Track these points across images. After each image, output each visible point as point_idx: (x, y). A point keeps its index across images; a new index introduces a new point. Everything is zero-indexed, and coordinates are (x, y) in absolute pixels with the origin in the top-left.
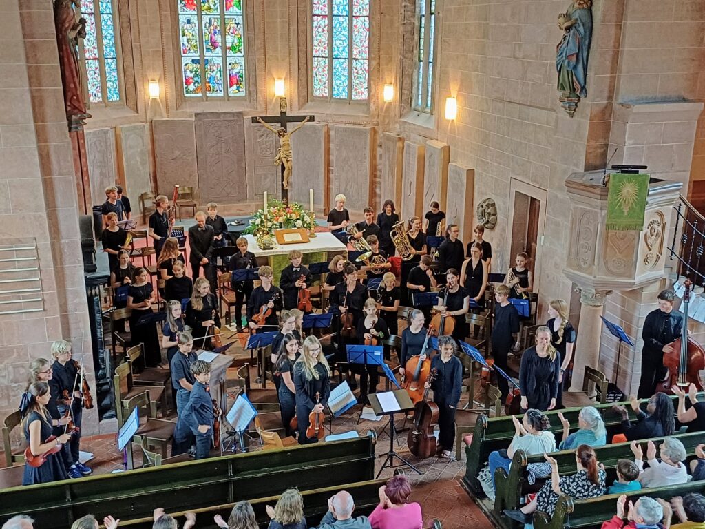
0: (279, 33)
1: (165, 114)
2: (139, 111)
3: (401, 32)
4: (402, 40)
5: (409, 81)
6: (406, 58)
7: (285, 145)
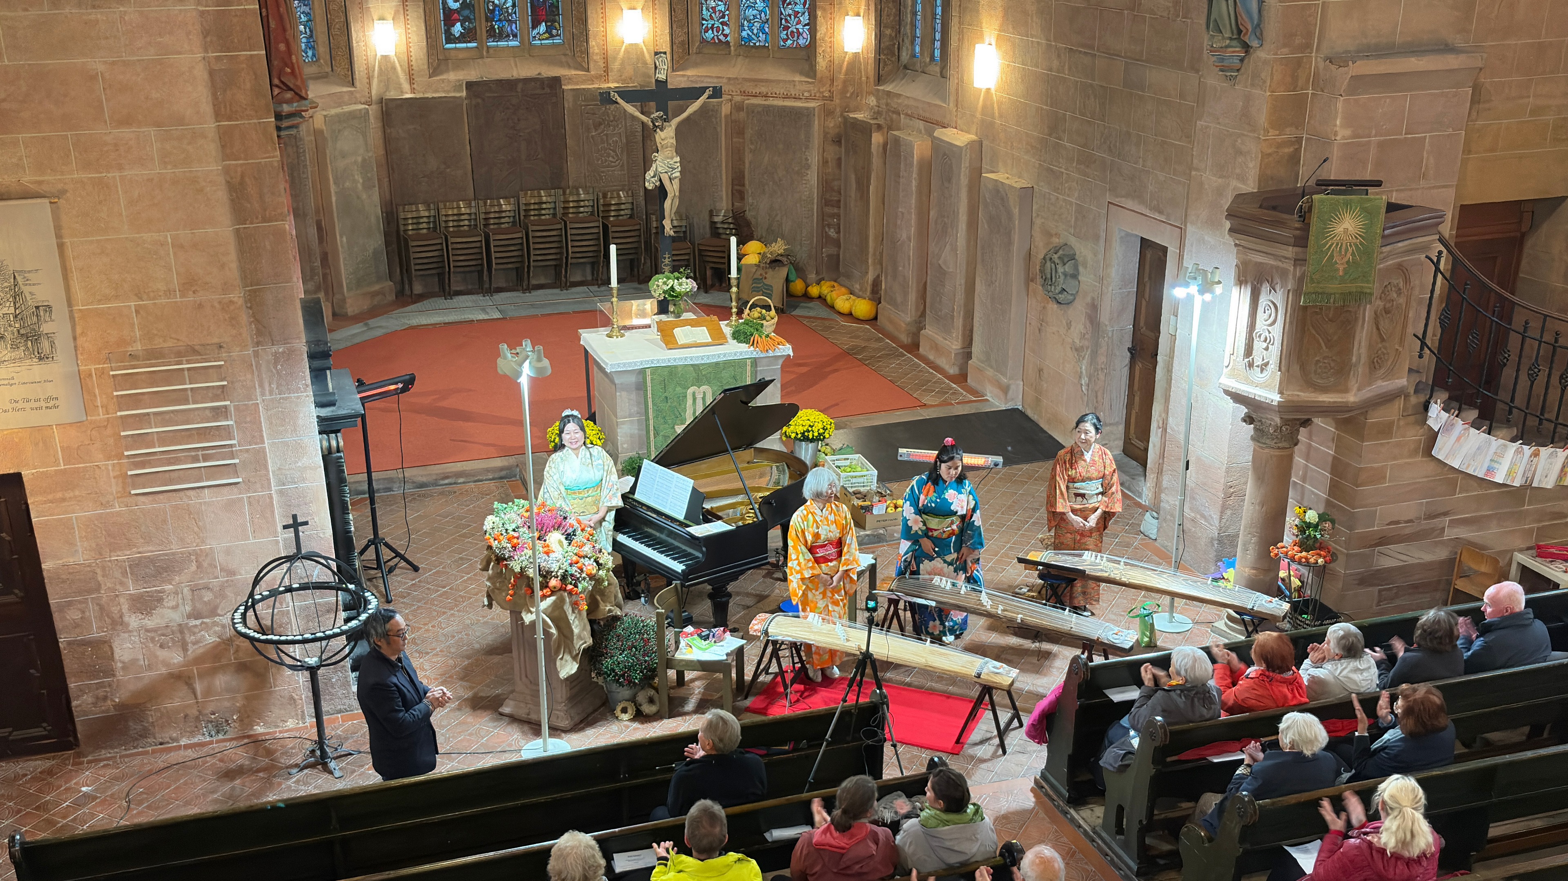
1: (406, 86)
2: (357, 83)
5: (894, 11)
7: (667, 147)
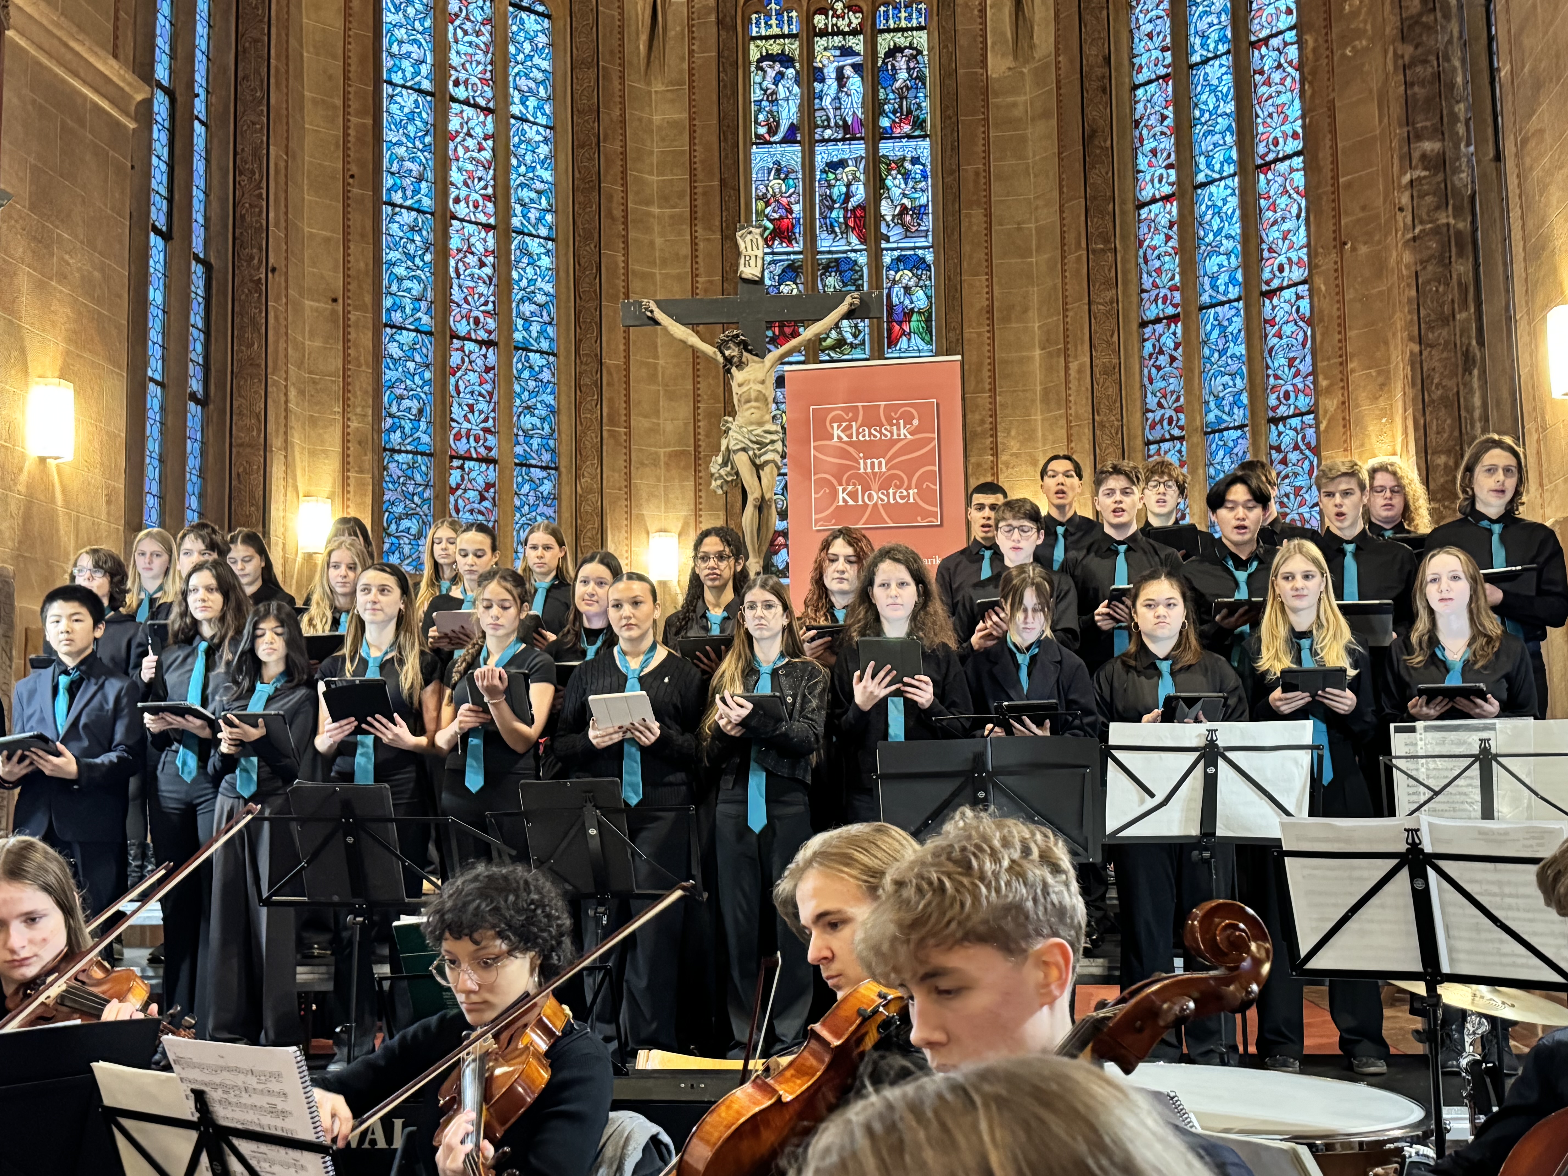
0: (1039, 388)
3: (1407, 267)
4: (1413, 293)
5: (1449, 421)
6: (1432, 346)
7: (748, 401)
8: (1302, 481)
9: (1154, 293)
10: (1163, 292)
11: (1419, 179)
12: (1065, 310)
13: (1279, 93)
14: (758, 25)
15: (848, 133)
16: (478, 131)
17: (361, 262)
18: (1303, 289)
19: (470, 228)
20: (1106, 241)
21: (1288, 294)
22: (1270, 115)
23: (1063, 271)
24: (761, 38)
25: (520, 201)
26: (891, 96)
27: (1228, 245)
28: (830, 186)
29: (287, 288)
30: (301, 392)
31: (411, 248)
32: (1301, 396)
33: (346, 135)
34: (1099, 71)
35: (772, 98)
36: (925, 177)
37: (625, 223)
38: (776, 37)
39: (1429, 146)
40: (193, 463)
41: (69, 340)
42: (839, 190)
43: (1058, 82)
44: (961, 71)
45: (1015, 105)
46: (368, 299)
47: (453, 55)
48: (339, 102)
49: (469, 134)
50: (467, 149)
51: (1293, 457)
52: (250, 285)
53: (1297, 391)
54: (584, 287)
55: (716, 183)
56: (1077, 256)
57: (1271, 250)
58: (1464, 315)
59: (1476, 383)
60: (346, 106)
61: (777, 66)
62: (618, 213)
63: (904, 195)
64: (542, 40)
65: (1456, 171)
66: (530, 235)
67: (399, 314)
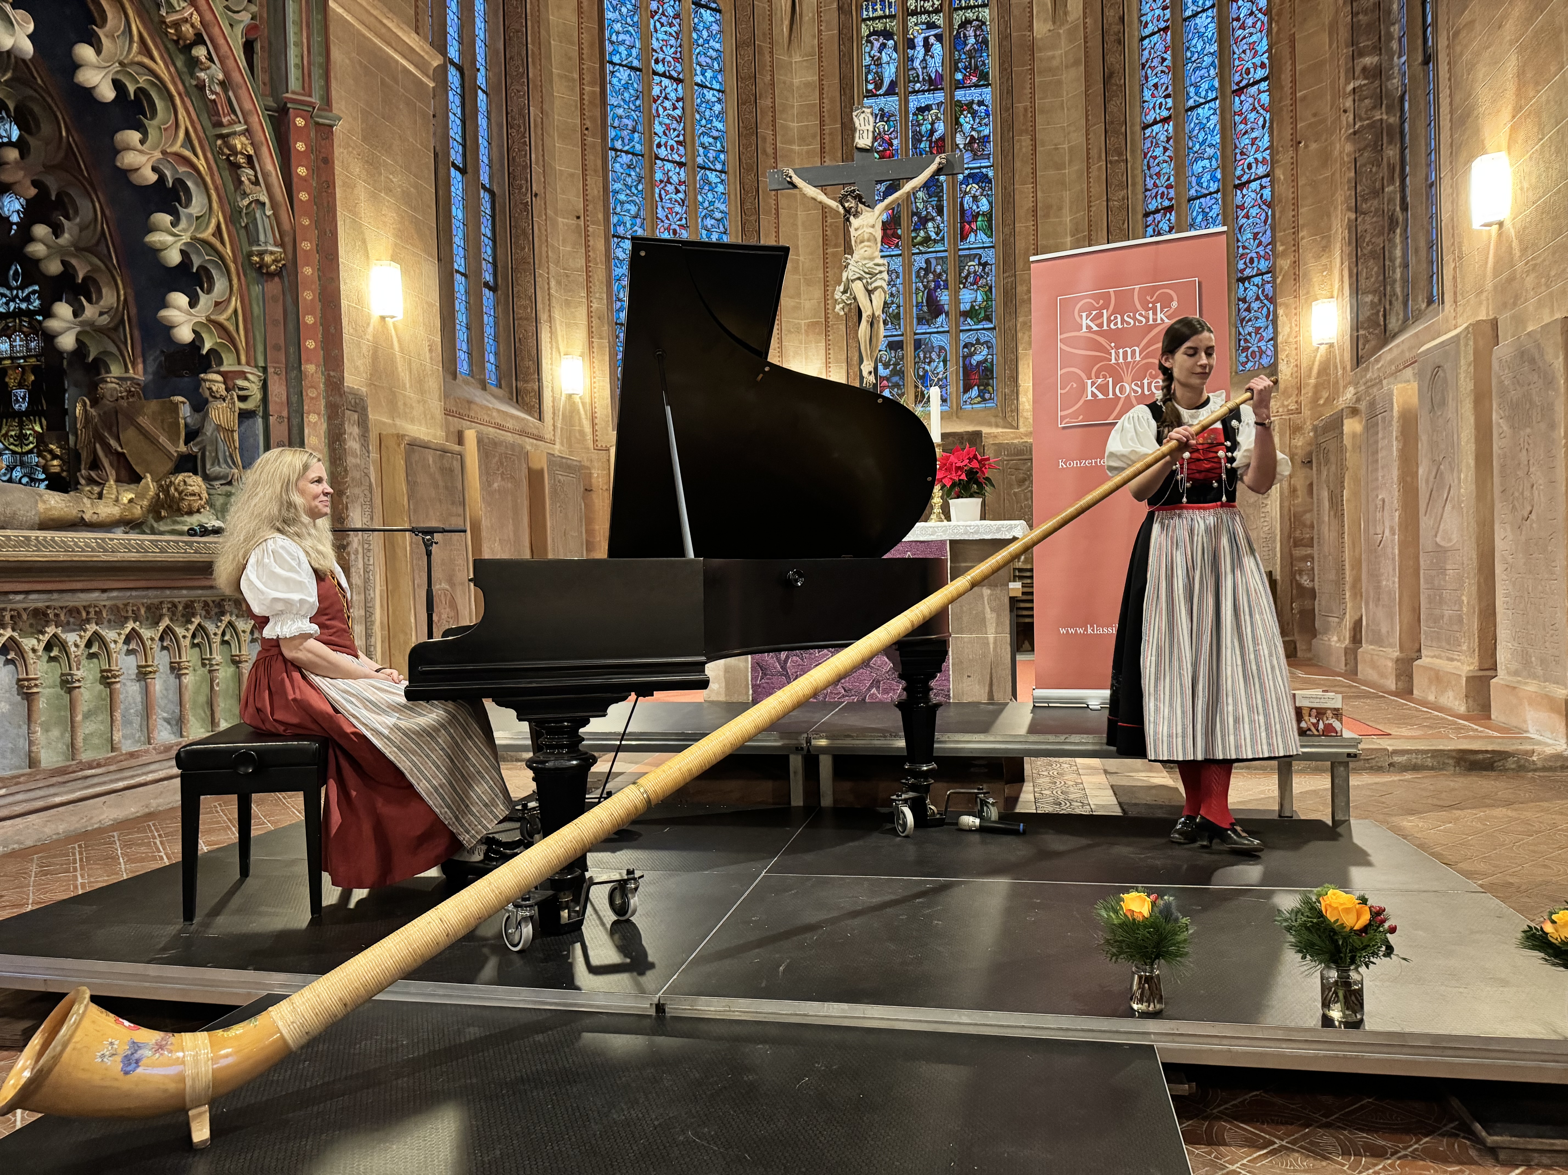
3: (1348, 155)
4: (1352, 174)
5: (1376, 269)
6: (1365, 214)
7: (862, 242)
8: (1261, 323)
9: (1154, 191)
10: (1161, 190)
11: (1360, 86)
12: (1089, 207)
13: (1251, 34)
14: (867, 10)
15: (933, 84)
16: (673, 96)
17: (595, 190)
18: (1265, 181)
19: (668, 166)
20: (1120, 154)
21: (1254, 185)
22: (1244, 52)
23: (1088, 178)
24: (869, 19)
25: (702, 145)
26: (963, 56)
27: (1210, 151)
28: (920, 125)
29: (545, 209)
30: (559, 283)
31: (629, 180)
32: (1262, 261)
33: (582, 99)
34: (1116, 28)
35: (878, 63)
36: (988, 115)
37: (775, 158)
38: (880, 18)
39: (1369, 60)
40: (489, 331)
41: (397, 236)
42: (925, 128)
43: (1085, 37)
44: (1014, 34)
45: (1053, 57)
46: (601, 216)
47: (654, 41)
48: (576, 76)
49: (666, 98)
50: (665, 109)
51: (1255, 305)
52: (521, 206)
53: (1259, 257)
54: (748, 205)
55: (839, 126)
56: (1098, 167)
57: (1242, 153)
58: (1391, 188)
59: (1398, 240)
60: (581, 78)
61: (881, 39)
62: (770, 150)
63: (973, 129)
64: (715, 28)
65: (1389, 78)
66: (710, 169)
67: (622, 228)
